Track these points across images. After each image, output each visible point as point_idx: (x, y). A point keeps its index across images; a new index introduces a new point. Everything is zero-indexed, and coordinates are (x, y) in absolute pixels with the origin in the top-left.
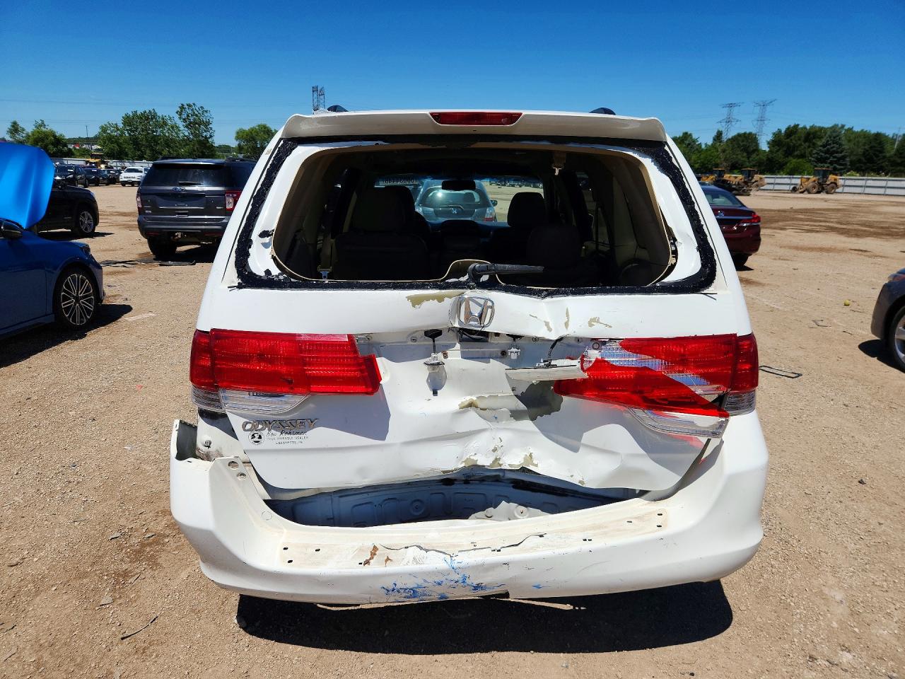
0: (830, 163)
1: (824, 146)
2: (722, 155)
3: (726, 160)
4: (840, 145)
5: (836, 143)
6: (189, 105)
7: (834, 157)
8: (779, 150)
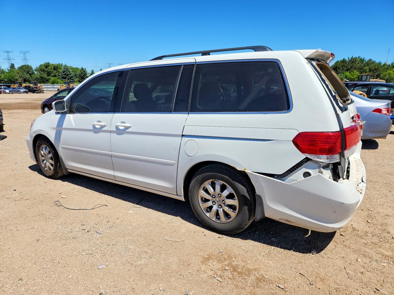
0: (68, 79)
1: (63, 72)
2: (18, 75)
3: (20, 77)
4: (69, 72)
5: (68, 71)
7: (69, 77)
8: (44, 73)
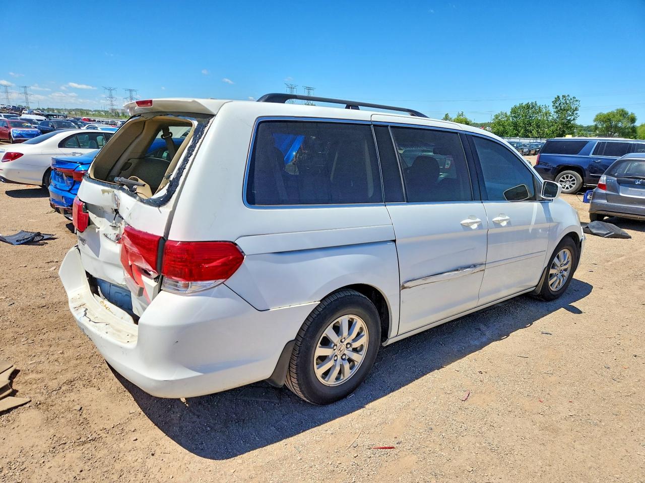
6: (564, 96)
